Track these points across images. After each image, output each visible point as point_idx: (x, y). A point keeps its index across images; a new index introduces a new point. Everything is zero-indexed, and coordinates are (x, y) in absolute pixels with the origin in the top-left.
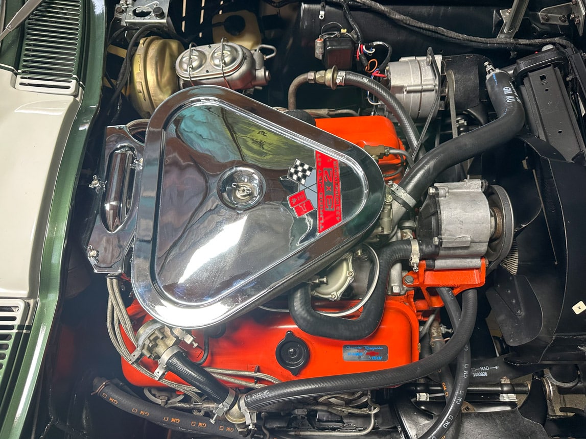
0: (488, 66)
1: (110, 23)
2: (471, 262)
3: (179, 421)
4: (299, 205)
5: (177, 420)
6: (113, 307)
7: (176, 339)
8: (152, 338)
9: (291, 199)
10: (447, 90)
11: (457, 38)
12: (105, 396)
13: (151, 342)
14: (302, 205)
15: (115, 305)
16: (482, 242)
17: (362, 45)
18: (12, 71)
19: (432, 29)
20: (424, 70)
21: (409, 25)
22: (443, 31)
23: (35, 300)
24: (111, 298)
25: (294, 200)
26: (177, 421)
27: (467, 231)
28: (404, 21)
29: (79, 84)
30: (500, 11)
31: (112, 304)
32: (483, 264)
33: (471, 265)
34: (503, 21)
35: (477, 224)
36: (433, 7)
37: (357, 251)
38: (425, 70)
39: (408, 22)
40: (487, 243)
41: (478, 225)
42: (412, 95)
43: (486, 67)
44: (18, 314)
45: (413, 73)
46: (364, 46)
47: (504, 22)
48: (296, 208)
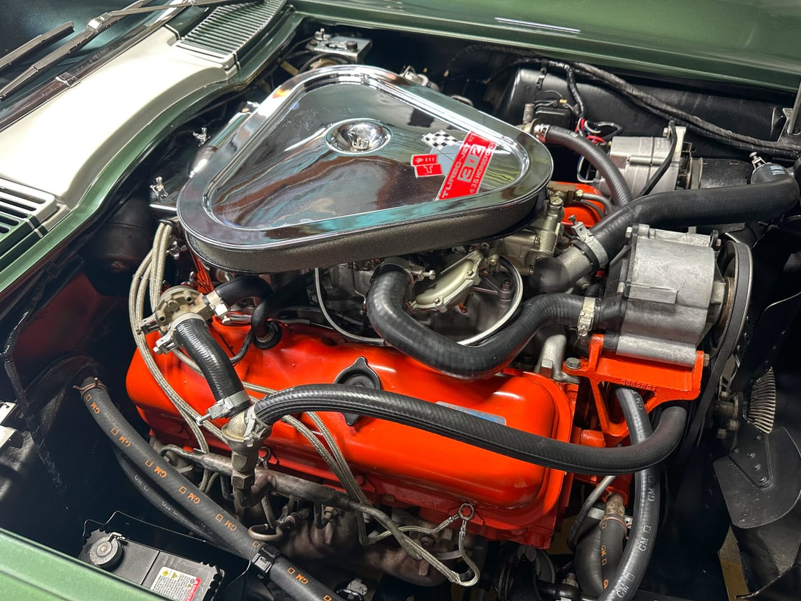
0: (755, 157)
1: (295, 43)
2: (679, 350)
3: (165, 476)
4: (424, 165)
5: (163, 472)
6: (151, 261)
7: (205, 306)
8: (176, 297)
9: (415, 158)
10: (689, 175)
11: (716, 132)
12: (89, 398)
13: (172, 299)
14: (428, 167)
15: (154, 260)
16: (696, 307)
17: (583, 120)
18: (177, 35)
19: (682, 115)
20: (658, 143)
21: (650, 105)
22: (697, 120)
23: (68, 208)
24: (154, 251)
25: (420, 160)
26: (163, 475)
27: (673, 283)
28: (644, 100)
29: (235, 63)
30: (783, 109)
31: (151, 258)
32: (699, 360)
33: (679, 356)
34: (786, 118)
35: (692, 274)
36: (687, 93)
37: (492, 255)
38: (660, 145)
39: (649, 102)
40: (706, 311)
41: (693, 276)
42: (637, 168)
43: (752, 159)
44: (40, 208)
45: (642, 145)
46: (586, 123)
47: (788, 119)
48: (418, 168)
